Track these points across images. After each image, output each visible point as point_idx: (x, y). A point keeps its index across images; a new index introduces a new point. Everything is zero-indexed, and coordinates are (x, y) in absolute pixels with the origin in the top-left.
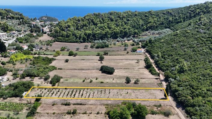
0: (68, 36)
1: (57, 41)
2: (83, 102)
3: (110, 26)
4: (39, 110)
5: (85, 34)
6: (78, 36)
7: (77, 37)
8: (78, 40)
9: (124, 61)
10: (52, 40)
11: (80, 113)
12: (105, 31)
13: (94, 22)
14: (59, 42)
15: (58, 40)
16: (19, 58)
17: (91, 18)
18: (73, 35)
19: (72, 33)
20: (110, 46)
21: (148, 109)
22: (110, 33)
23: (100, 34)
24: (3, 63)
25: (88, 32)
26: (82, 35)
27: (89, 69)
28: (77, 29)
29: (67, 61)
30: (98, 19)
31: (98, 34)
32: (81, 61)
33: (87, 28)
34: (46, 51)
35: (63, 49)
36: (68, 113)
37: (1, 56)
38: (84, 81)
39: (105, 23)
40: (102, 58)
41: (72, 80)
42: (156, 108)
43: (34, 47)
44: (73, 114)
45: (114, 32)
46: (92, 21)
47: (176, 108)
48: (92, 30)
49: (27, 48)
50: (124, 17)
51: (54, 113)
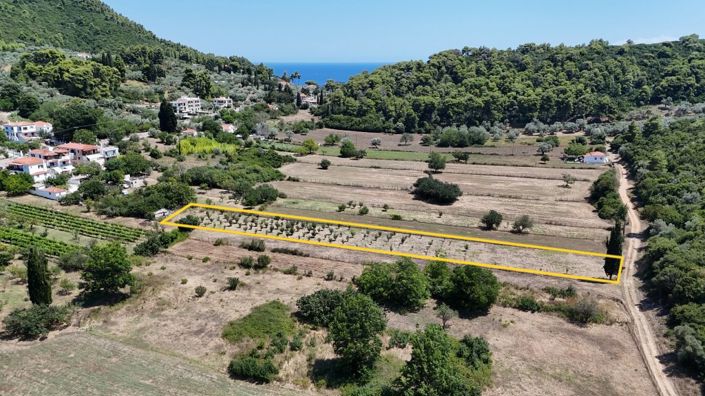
0: (361, 113)
1: (328, 126)
2: (304, 250)
3: (508, 84)
4: (174, 248)
5: (416, 107)
6: (394, 114)
7: (391, 116)
8: (390, 123)
9: (516, 179)
10: (313, 120)
11: (276, 270)
12: (486, 99)
13: (456, 73)
14: (332, 128)
15: (330, 123)
16: (198, 149)
17: (449, 62)
18: (378, 110)
19: (377, 103)
20: (489, 143)
21: (513, 294)
22: (501, 105)
23: (467, 106)
24: (155, 155)
25: (428, 99)
26: (404, 109)
27: (378, 188)
28: (398, 94)
29: (324, 165)
30: (473, 65)
31: (458, 105)
32: (368, 170)
33: (428, 88)
34: (281, 142)
35: (330, 142)
36: (245, 264)
37: (159, 140)
38: (342, 208)
39: (492, 74)
40: (436, 165)
41: (309, 204)
42: (548, 296)
43: (254, 132)
44: (257, 267)
45: (520, 104)
46: (451, 71)
47: (637, 308)
48: (441, 96)
49: (233, 131)
50: (570, 58)
51: (205, 260)
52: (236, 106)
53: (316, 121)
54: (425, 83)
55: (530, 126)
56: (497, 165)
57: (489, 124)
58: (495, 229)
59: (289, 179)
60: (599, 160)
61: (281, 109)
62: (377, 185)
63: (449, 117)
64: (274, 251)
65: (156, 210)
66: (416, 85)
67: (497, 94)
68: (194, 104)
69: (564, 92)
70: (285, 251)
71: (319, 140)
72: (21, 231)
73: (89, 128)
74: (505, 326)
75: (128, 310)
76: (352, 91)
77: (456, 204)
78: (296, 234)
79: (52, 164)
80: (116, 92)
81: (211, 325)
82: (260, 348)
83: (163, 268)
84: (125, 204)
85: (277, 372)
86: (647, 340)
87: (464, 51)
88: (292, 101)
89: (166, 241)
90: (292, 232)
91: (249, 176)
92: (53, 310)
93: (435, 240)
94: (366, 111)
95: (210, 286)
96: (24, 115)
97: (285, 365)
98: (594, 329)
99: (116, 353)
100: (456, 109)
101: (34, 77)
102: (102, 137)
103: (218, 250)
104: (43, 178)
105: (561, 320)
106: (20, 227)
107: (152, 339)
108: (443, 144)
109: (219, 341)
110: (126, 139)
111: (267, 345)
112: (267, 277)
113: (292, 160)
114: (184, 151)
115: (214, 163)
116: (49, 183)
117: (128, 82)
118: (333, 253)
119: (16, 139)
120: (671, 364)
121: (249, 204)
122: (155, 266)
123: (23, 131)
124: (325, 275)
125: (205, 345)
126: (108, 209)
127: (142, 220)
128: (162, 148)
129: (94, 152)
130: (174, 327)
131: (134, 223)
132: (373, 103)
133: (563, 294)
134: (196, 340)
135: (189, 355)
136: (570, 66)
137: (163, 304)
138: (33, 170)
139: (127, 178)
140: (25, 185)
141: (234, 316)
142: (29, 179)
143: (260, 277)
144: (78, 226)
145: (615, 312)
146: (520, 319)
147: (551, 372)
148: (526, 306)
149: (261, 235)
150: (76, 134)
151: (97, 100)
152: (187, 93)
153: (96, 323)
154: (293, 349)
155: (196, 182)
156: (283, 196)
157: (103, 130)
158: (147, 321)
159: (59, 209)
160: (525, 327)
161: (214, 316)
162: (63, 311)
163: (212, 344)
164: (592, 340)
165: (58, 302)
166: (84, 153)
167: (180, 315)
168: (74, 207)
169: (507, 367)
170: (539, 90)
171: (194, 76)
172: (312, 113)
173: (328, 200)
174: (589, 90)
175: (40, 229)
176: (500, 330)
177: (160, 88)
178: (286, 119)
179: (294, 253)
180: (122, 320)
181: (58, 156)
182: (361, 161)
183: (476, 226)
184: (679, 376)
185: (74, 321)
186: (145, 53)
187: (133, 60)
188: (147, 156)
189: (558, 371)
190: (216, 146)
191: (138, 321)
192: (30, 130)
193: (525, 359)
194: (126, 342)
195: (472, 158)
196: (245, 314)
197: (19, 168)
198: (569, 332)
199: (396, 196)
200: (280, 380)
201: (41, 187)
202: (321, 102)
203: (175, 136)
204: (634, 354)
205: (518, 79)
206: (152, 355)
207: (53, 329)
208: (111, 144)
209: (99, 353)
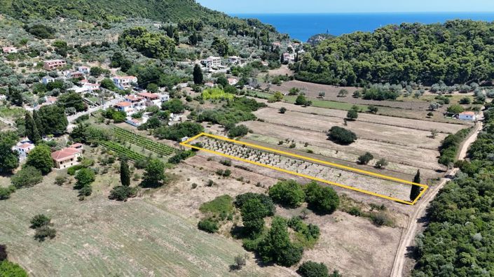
0: (319, 70)
1: (296, 79)
2: (251, 168)
3: (426, 54)
4: (188, 160)
6: (341, 72)
7: (339, 74)
8: (338, 79)
9: (401, 129)
10: (287, 74)
11: (233, 178)
13: (391, 43)
15: (298, 77)
16: (213, 96)
17: (387, 35)
18: (331, 68)
19: (331, 64)
21: (351, 205)
24: (188, 100)
25: (365, 63)
26: (348, 69)
27: (309, 130)
28: (347, 58)
29: (282, 111)
30: (404, 38)
31: (385, 69)
32: (308, 115)
33: (368, 55)
34: (263, 91)
35: (292, 93)
36: (219, 173)
37: (192, 89)
38: (281, 143)
39: (417, 46)
41: (263, 139)
42: (370, 208)
43: (248, 84)
44: (224, 175)
45: (431, 69)
46: (387, 41)
47: (416, 221)
48: (376, 61)
49: (235, 83)
50: (480, 34)
51: (201, 169)
52: (243, 62)
53: (289, 76)
54: (366, 50)
56: (395, 116)
58: (365, 164)
59: (259, 120)
61: (270, 66)
62: (309, 127)
64: (236, 167)
66: (360, 52)
67: (416, 61)
68: (217, 61)
70: (241, 168)
71: (286, 90)
72: (119, 144)
73: (155, 83)
74: (337, 221)
75: (162, 191)
76: (317, 54)
77: (352, 145)
78: (250, 157)
79: (136, 105)
80: (173, 53)
81: (196, 204)
82: (214, 217)
83: (181, 171)
84: (168, 132)
85: (217, 229)
86: (408, 238)
87: (401, 26)
88: (278, 59)
89: (184, 156)
90: (248, 156)
91: (235, 117)
92: (130, 189)
93: (325, 168)
94: (322, 70)
95: (200, 183)
96: (123, 70)
97: (223, 226)
98: (384, 229)
99: (154, 211)
101: (129, 45)
102: (162, 86)
103: (209, 163)
104: (130, 113)
105: (369, 222)
106: (119, 142)
107: (169, 206)
108: (367, 98)
109: (197, 211)
110: (175, 87)
111: (217, 216)
112: (228, 181)
113: (264, 106)
114: (205, 97)
115: (220, 106)
116: (134, 116)
117: (181, 45)
118: (266, 171)
119: (119, 87)
120: (410, 252)
121: (231, 137)
122: (176, 170)
123: (123, 82)
124: (256, 183)
125: (191, 212)
126: (160, 135)
127: (175, 142)
128: (193, 95)
129: (157, 98)
130: (180, 202)
131: (171, 143)
132: (328, 64)
133: (378, 208)
134: (188, 209)
135: (183, 216)
136: (478, 41)
137: (177, 190)
138: (126, 109)
139: (172, 115)
140: (122, 118)
141: (207, 200)
142: (124, 114)
143: (224, 181)
144: (144, 144)
145: (402, 222)
146: (347, 220)
147: (346, 247)
148: (354, 212)
149: (232, 157)
150: (149, 86)
151: (162, 60)
152: (213, 53)
153: (147, 196)
154: (228, 219)
155: (207, 120)
156: (251, 132)
157: (163, 82)
158: (169, 198)
159: (137, 132)
160: (346, 223)
161: (198, 199)
162: (134, 189)
163: (194, 213)
164: (378, 234)
165: (133, 184)
166: (152, 99)
167: (184, 196)
168: (144, 131)
169: (326, 241)
170: (448, 59)
171: (219, 42)
172: (289, 67)
173: (275, 136)
175: (128, 144)
176: (333, 223)
177: (198, 50)
178: (272, 72)
179: (245, 169)
180: (158, 196)
181: (139, 100)
182: (309, 109)
183: (355, 161)
184: (410, 258)
185: (138, 194)
186: (192, 23)
188: (183, 100)
189: (350, 246)
190: (223, 94)
191: (165, 197)
192: (126, 82)
193: (336, 239)
194: (159, 207)
195: (381, 110)
196: (212, 200)
197: (120, 108)
198: (369, 229)
199: (318, 136)
200: (218, 233)
201: (129, 119)
202: (296, 59)
203: (201, 87)
204: (396, 244)
206: (168, 214)
207: (130, 197)
208: (166, 91)
209: (147, 211)
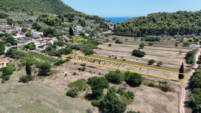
1: (115, 35)
2: (96, 67)
4: (64, 64)
5: (141, 29)
6: (134, 31)
8: (133, 34)
10: (111, 33)
11: (87, 71)
12: (162, 27)
13: (155, 20)
16: (78, 40)
17: (153, 17)
18: (130, 30)
19: (130, 28)
20: (161, 40)
21: (149, 82)
22: (167, 29)
23: (156, 29)
24: (67, 41)
25: (145, 27)
26: (137, 30)
27: (123, 52)
28: (136, 26)
29: (110, 45)
30: (160, 18)
31: (153, 29)
32: (122, 47)
33: (145, 24)
34: (101, 39)
35: (114, 39)
36: (79, 69)
37: (69, 37)
38: (110, 57)
39: (166, 20)
40: (142, 46)
41: (102, 55)
42: (159, 83)
43: (94, 36)
44: (82, 70)
45: (173, 29)
46: (153, 19)
47: (184, 89)
48: (149, 27)
49: (88, 35)
50: (192, 15)
51: (70, 68)
52: (91, 29)
53: (112, 33)
54: (145, 22)
55: (176, 36)
56: (161, 47)
57: (163, 35)
58: (151, 65)
59: (99, 49)
60: (194, 46)
61: (103, 30)
62: (122, 51)
63: (151, 33)
64: (88, 66)
65: (62, 55)
66: (142, 23)
67: (166, 26)
68: (80, 28)
69: (188, 26)
70: (91, 67)
71: (111, 39)
72: (30, 58)
73: (52, 34)
74: (142, 90)
75: (48, 78)
76: (123, 25)
77: (143, 57)
78: (95, 63)
79: (41, 42)
80: (60, 25)
81: (66, 83)
82: (75, 89)
83: (60, 69)
84: (55, 53)
85: (77, 95)
86: (183, 97)
87: (158, 13)
88: (107, 28)
89: (62, 62)
90: (94, 62)
91: (88, 47)
92: (31, 76)
93: (132, 67)
94: (126, 31)
95: (69, 74)
96: (38, 30)
97: (80, 94)
98: (168, 93)
99: (42, 87)
100: (153, 30)
101: (41, 21)
102: (55, 36)
103: (74, 66)
104: (38, 46)
105: (160, 90)
107: (51, 85)
108: (147, 41)
109: (67, 87)
110: (60, 37)
111: (77, 89)
112: (84, 73)
113: (102, 44)
114: (74, 40)
115: (81, 44)
116: (39, 47)
117: (64, 22)
118: (103, 68)
119: (35, 36)
120: (187, 104)
121: (86, 55)
122: (58, 68)
123: (36, 34)
124: (98, 73)
125: (63, 87)
126: (51, 54)
127: (58, 57)
128: (69, 39)
129: (51, 40)
130: (57, 83)
131: (56, 58)
132: (128, 28)
133: (163, 83)
134: (61, 86)
135: (59, 89)
136: (192, 18)
137: (57, 77)
138: (36, 44)
139: (58, 47)
140: (34, 47)
141: (72, 81)
142: (35, 46)
143: (82, 73)
144: (43, 58)
145: (177, 89)
146: (147, 89)
147: (150, 103)
148: (151, 85)
149: (86, 62)
150: (48, 35)
151: (56, 27)
152: (79, 25)
153: (40, 80)
154: (83, 90)
155: (74, 48)
156: (96, 53)
157: (55, 34)
158: (52, 81)
159: (40, 53)
160: (148, 91)
161: (68, 81)
162: (33, 77)
163: (65, 87)
164: (166, 96)
165: (33, 74)
166: (49, 40)
167: (60, 80)
168: (44, 53)
169: (138, 100)
170: (180, 25)
171: (81, 21)
172: (112, 31)
173: (107, 54)
174: (197, 25)
175: (35, 58)
176: (141, 91)
177: (72, 24)
178: (104, 33)
179: (93, 67)
180: (46, 80)
181: (42, 40)
182: (121, 45)
183: (146, 63)
184: (188, 107)
185: (35, 79)
186: (70, 14)
187: (67, 16)
188: (64, 41)
189: (152, 102)
190: (82, 39)
191: (50, 81)
192: (38, 34)
193: (144, 99)
194: (45, 85)
195: (154, 45)
196: (75, 81)
197: (33, 43)
198: (160, 93)
199: (127, 54)
200: (77, 97)
201: (37, 48)
202: (114, 28)
203: (72, 37)
204: (177, 101)
205: (174, 22)
206: (50, 88)
207: (30, 81)
208: (56, 38)
209: (39, 87)
